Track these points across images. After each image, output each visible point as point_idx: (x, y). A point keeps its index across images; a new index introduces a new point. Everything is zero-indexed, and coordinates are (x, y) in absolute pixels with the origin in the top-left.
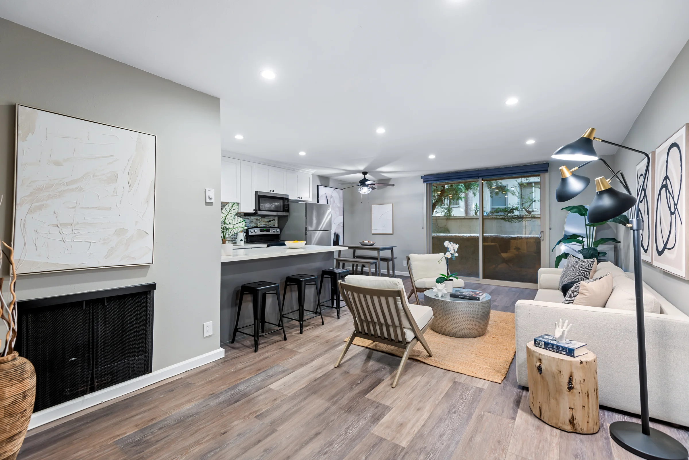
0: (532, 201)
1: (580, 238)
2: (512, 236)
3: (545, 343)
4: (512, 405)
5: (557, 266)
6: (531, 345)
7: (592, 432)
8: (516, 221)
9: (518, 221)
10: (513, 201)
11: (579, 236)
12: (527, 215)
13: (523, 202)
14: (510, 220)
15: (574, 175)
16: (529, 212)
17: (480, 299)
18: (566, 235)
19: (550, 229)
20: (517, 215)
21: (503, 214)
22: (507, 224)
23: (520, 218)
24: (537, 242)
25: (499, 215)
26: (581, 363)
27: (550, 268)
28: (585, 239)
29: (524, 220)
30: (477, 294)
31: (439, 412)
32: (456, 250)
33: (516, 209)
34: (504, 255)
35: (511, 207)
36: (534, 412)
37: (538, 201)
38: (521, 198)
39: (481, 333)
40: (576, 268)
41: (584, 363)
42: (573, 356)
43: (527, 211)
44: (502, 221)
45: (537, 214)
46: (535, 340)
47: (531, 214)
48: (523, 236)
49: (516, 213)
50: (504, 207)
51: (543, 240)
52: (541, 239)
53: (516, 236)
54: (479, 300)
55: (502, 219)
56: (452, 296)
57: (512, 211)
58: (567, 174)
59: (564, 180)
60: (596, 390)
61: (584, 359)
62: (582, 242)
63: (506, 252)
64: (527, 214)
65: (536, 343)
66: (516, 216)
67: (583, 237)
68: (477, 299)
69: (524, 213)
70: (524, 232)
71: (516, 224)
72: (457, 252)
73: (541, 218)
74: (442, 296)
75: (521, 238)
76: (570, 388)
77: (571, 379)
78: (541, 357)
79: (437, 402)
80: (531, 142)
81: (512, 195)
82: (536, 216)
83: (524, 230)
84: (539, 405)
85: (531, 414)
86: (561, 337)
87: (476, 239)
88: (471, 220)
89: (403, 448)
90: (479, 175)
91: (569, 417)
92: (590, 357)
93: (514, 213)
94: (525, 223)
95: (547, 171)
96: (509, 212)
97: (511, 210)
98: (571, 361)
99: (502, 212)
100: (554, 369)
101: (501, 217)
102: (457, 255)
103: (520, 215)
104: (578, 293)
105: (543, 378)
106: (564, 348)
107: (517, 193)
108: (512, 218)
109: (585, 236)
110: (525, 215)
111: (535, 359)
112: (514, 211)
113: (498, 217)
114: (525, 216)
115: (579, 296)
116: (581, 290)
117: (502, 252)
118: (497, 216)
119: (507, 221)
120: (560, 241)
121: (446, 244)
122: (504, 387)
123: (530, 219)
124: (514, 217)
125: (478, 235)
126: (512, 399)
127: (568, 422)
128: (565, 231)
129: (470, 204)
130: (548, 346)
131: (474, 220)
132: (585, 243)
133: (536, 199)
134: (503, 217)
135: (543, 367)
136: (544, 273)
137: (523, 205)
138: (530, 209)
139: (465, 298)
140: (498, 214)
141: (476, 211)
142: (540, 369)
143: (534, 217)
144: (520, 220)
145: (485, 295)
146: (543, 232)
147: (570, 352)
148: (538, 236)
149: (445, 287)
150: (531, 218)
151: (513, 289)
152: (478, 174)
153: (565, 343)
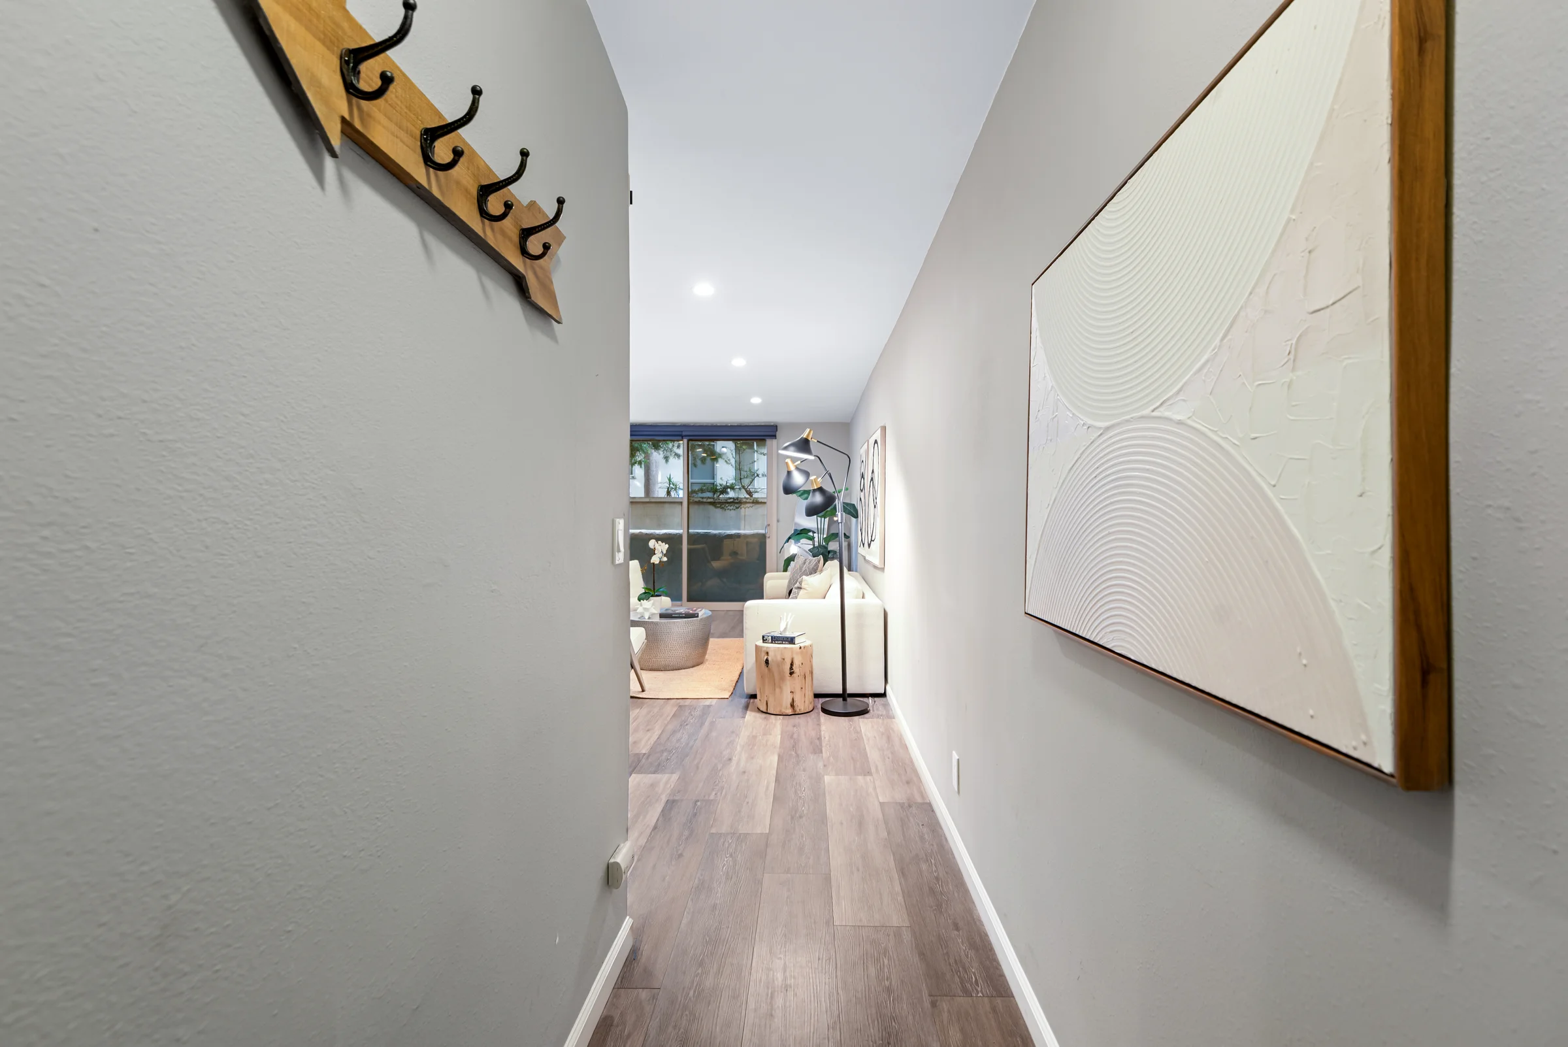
0: (754, 475)
1: (811, 534)
2: (729, 532)
3: (772, 637)
4: (741, 710)
5: (785, 570)
6: (760, 643)
7: (808, 711)
8: (732, 507)
9: (734, 508)
10: (725, 473)
11: (809, 531)
12: (747, 498)
13: (742, 477)
14: (723, 506)
15: (797, 468)
16: (750, 493)
17: (700, 615)
18: (796, 530)
19: (778, 521)
20: (733, 498)
21: (710, 495)
22: (717, 513)
23: (737, 503)
24: (762, 539)
25: (705, 498)
26: (800, 648)
27: (777, 572)
28: (816, 535)
29: (742, 506)
30: (695, 610)
31: (670, 727)
32: (665, 552)
33: (732, 488)
34: (716, 564)
35: (725, 484)
36: (761, 709)
37: (763, 475)
38: (739, 468)
39: (698, 662)
40: (804, 569)
41: (802, 648)
42: (794, 644)
43: (747, 491)
44: (711, 508)
45: (760, 496)
46: (763, 637)
47: (754, 496)
48: (742, 532)
49: (731, 494)
50: (712, 481)
51: (769, 537)
52: (767, 536)
53: (733, 532)
54: (698, 617)
55: (710, 503)
56: (662, 616)
57: (724, 490)
58: (792, 468)
59: (789, 473)
60: (812, 673)
61: (802, 645)
62: (812, 539)
63: (718, 559)
64: (748, 496)
65: (764, 640)
66: (732, 500)
67: (814, 532)
68: (695, 616)
69: (743, 495)
70: (742, 527)
71: (731, 513)
72: (665, 555)
73: (768, 503)
74: (649, 618)
75: (738, 536)
76: (791, 673)
77: (792, 665)
78: (768, 650)
79: (666, 722)
80: (756, 400)
81: (725, 463)
82: (760, 500)
83: (743, 522)
84: (766, 699)
85: (758, 712)
86: (785, 629)
87: (680, 536)
88: (660, 505)
89: (645, 754)
90: (684, 434)
91: (790, 701)
92: (808, 643)
93: (727, 493)
94: (746, 511)
95: (774, 436)
96: (720, 491)
97: (724, 488)
98: (792, 648)
99: (710, 492)
100: (779, 658)
101: (709, 500)
102: (665, 559)
103: (737, 498)
104: (801, 588)
105: (769, 670)
106: (787, 638)
107: (733, 461)
108: (725, 503)
109: (816, 531)
110: (745, 498)
111: (763, 654)
112: (729, 490)
113: (705, 500)
114: (744, 500)
115: (802, 592)
116: (803, 585)
117: (712, 560)
118: (703, 498)
119: (718, 507)
120: (789, 538)
121: (652, 543)
122: (732, 701)
123: (751, 505)
124: (729, 501)
125: (680, 531)
126: (741, 706)
127: (789, 706)
128: (796, 524)
129: (654, 472)
130: (775, 639)
131: (667, 506)
132: (816, 539)
133: (760, 472)
134: (712, 500)
135: (770, 659)
136: (772, 578)
137: (742, 480)
138: (751, 488)
139: (680, 616)
140: (705, 495)
141: (668, 488)
142: (767, 662)
143: (756, 502)
144: (737, 506)
145: (703, 610)
146: (769, 525)
147: (791, 641)
148: (763, 532)
149: (653, 604)
150: (753, 503)
151: (731, 613)
152: (682, 431)
153: (788, 634)
